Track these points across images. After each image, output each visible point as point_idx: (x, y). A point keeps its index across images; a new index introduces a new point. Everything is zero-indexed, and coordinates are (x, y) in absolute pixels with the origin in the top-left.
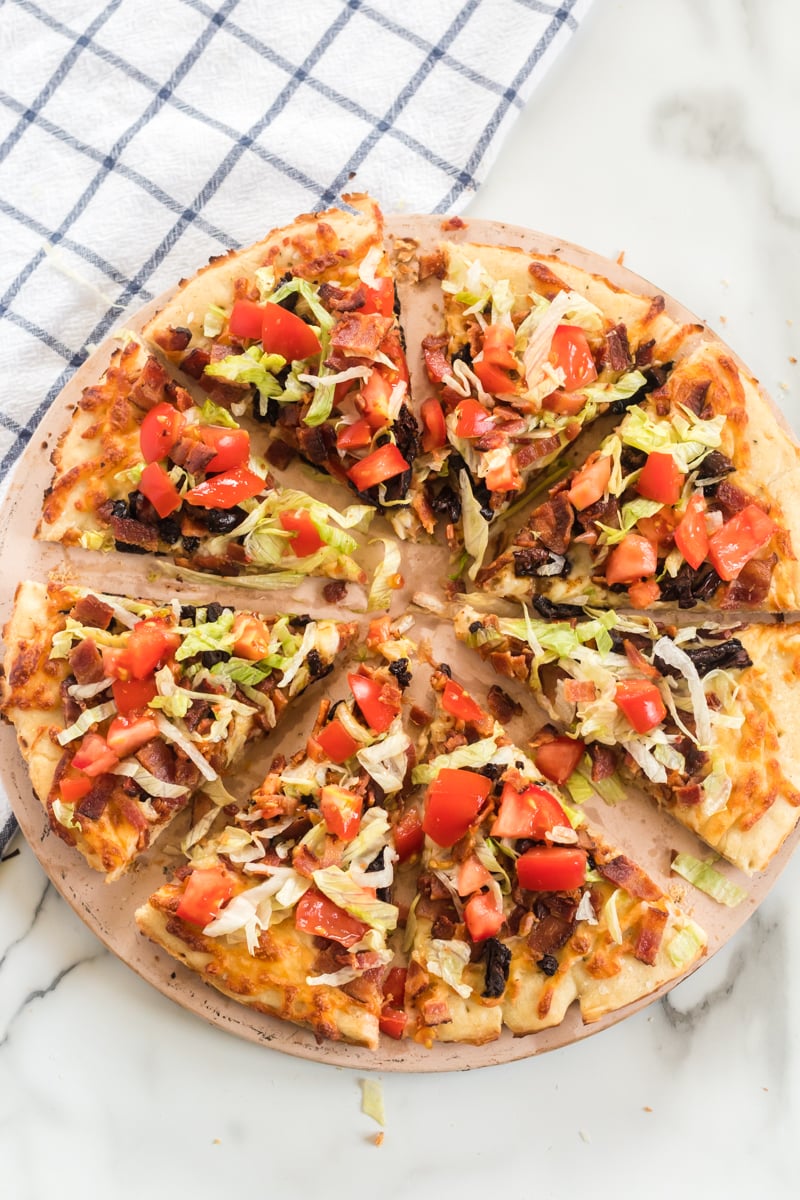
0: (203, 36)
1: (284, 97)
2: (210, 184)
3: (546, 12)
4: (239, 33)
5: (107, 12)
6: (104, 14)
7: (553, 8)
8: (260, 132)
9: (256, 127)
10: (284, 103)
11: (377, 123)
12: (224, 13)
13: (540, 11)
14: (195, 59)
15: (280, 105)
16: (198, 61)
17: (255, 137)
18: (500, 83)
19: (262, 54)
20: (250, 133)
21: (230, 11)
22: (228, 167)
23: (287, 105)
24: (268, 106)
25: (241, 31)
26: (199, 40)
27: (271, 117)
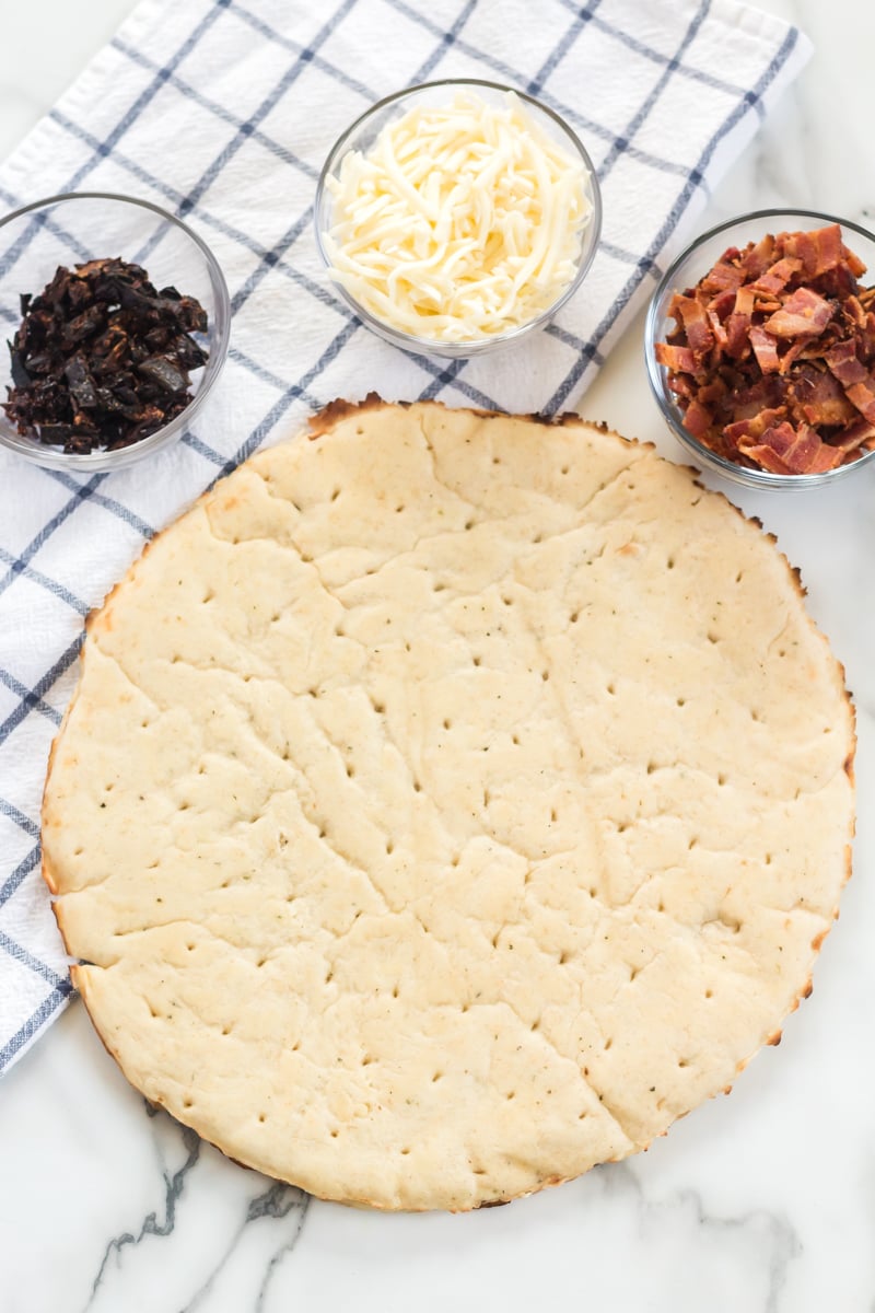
0: (253, 277)
1: (339, 342)
2: (255, 433)
3: (629, 261)
4: (293, 274)
5: (149, 247)
6: (145, 249)
7: (636, 257)
8: (311, 381)
9: (308, 376)
10: (339, 347)
11: (439, 374)
12: (277, 252)
13: (622, 260)
14: (244, 299)
15: (335, 350)
16: (247, 302)
17: (306, 386)
18: (578, 335)
19: (318, 296)
20: (300, 383)
21: (283, 251)
22: (274, 417)
23: (343, 349)
24: (322, 350)
25: (295, 272)
26: (249, 280)
27: (324, 363)
